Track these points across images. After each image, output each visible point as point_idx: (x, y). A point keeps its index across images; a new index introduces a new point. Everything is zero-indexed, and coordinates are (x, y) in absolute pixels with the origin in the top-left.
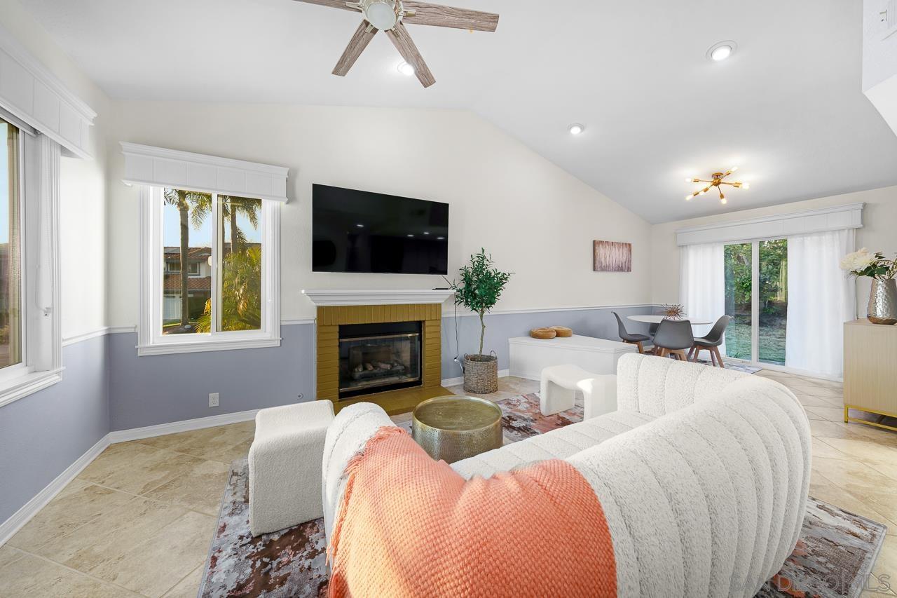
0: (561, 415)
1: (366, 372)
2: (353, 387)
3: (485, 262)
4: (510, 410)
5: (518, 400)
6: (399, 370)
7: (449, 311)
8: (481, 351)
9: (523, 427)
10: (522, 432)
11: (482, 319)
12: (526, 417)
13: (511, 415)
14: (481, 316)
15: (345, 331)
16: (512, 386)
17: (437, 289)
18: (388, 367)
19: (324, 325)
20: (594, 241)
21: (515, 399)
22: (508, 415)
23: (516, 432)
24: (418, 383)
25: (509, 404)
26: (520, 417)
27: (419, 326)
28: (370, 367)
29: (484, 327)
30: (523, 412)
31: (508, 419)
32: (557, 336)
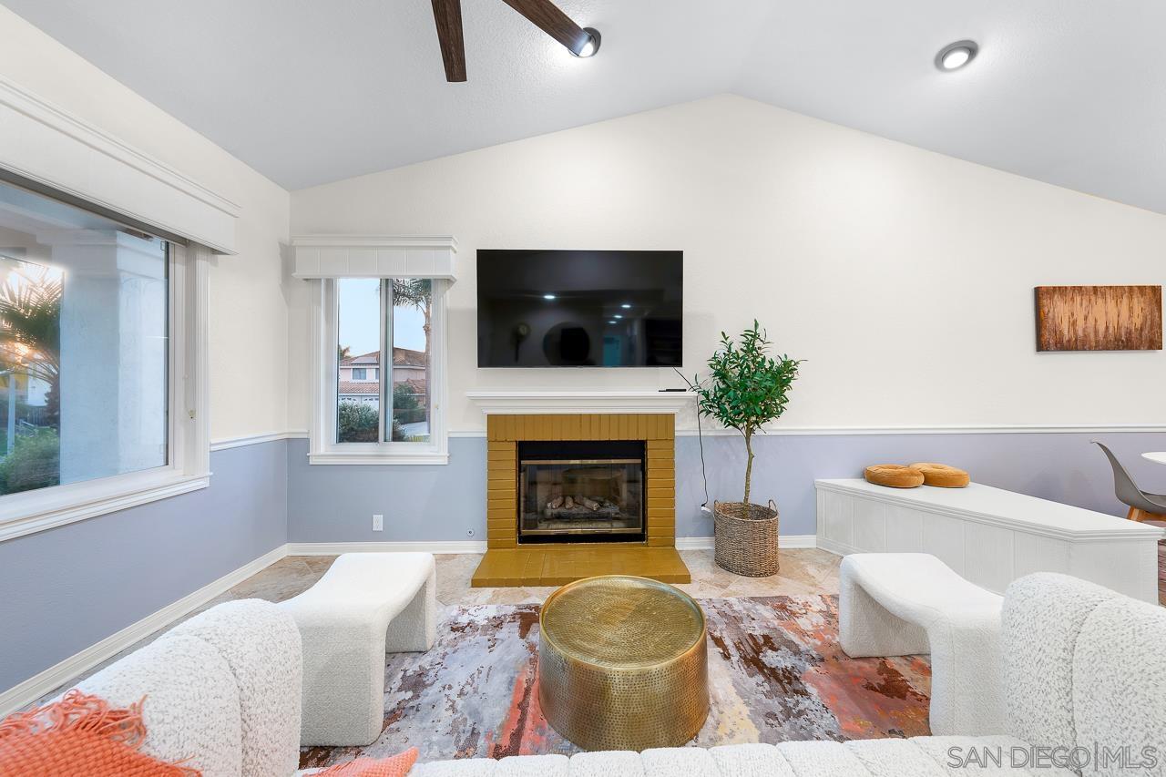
0: (895, 663)
1: (562, 510)
2: (543, 529)
3: (758, 344)
4: (776, 622)
5: (806, 605)
6: (609, 513)
7: (686, 426)
8: (746, 499)
9: (785, 670)
10: (774, 682)
11: (748, 443)
12: (803, 647)
13: (773, 635)
14: (748, 439)
15: (526, 450)
16: (811, 570)
17: (667, 390)
18: (595, 506)
19: (496, 441)
20: (1037, 290)
21: (800, 598)
22: (766, 632)
23: (760, 678)
24: (640, 537)
25: (783, 608)
26: (790, 644)
27: (637, 449)
28: (570, 503)
29: (751, 457)
30: (802, 633)
31: (761, 641)
32: (925, 483)
